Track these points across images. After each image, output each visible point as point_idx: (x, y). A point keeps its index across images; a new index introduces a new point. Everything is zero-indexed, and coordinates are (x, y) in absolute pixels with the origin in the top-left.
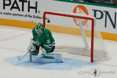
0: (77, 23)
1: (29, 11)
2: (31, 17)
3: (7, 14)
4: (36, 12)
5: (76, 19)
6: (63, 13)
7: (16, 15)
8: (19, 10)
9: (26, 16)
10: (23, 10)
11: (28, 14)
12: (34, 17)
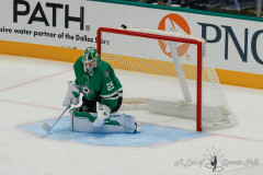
0: (168, 50)
1: (67, 26)
2: (72, 38)
3: (22, 32)
4: (82, 28)
5: (166, 42)
7: (40, 34)
10: (54, 25)
11: (66, 31)
12: (78, 38)
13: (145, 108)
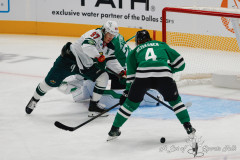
2: (138, 18)
3: (90, 14)
4: (147, 9)
6: (201, 9)
7: (107, 16)
8: (114, 6)
9: (126, 17)
10: (121, 6)
12: (144, 18)
13: (209, 83)
